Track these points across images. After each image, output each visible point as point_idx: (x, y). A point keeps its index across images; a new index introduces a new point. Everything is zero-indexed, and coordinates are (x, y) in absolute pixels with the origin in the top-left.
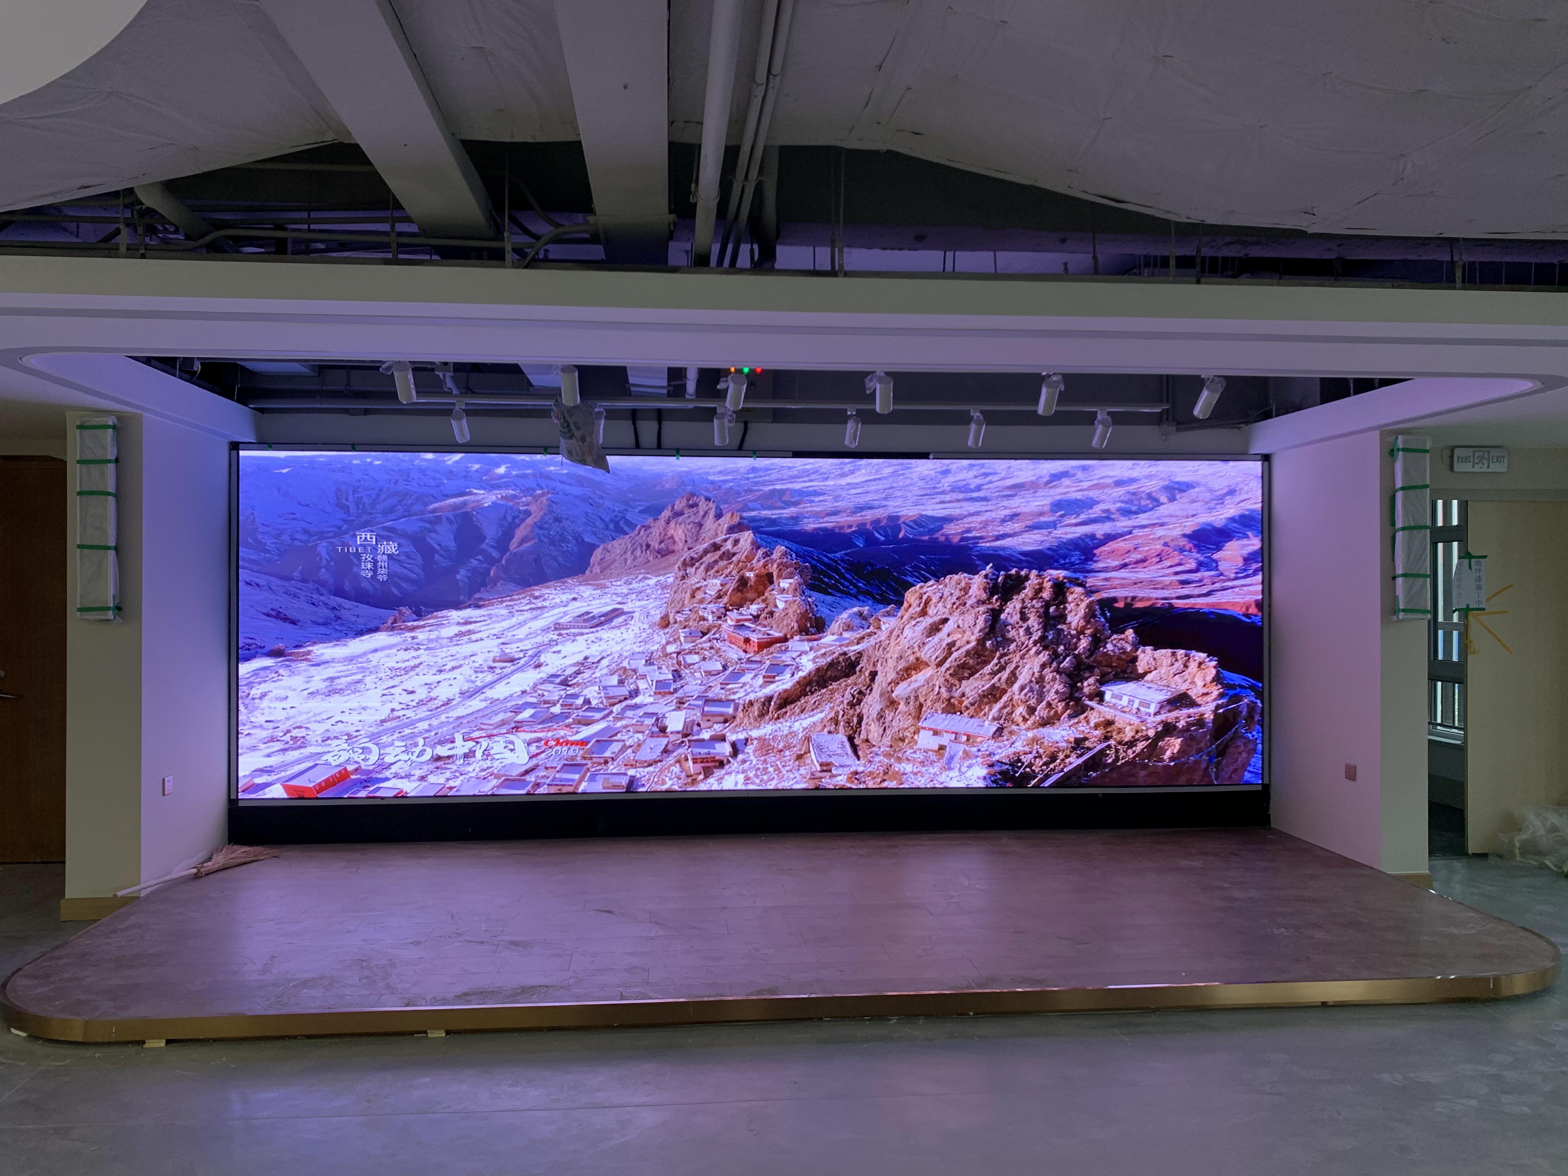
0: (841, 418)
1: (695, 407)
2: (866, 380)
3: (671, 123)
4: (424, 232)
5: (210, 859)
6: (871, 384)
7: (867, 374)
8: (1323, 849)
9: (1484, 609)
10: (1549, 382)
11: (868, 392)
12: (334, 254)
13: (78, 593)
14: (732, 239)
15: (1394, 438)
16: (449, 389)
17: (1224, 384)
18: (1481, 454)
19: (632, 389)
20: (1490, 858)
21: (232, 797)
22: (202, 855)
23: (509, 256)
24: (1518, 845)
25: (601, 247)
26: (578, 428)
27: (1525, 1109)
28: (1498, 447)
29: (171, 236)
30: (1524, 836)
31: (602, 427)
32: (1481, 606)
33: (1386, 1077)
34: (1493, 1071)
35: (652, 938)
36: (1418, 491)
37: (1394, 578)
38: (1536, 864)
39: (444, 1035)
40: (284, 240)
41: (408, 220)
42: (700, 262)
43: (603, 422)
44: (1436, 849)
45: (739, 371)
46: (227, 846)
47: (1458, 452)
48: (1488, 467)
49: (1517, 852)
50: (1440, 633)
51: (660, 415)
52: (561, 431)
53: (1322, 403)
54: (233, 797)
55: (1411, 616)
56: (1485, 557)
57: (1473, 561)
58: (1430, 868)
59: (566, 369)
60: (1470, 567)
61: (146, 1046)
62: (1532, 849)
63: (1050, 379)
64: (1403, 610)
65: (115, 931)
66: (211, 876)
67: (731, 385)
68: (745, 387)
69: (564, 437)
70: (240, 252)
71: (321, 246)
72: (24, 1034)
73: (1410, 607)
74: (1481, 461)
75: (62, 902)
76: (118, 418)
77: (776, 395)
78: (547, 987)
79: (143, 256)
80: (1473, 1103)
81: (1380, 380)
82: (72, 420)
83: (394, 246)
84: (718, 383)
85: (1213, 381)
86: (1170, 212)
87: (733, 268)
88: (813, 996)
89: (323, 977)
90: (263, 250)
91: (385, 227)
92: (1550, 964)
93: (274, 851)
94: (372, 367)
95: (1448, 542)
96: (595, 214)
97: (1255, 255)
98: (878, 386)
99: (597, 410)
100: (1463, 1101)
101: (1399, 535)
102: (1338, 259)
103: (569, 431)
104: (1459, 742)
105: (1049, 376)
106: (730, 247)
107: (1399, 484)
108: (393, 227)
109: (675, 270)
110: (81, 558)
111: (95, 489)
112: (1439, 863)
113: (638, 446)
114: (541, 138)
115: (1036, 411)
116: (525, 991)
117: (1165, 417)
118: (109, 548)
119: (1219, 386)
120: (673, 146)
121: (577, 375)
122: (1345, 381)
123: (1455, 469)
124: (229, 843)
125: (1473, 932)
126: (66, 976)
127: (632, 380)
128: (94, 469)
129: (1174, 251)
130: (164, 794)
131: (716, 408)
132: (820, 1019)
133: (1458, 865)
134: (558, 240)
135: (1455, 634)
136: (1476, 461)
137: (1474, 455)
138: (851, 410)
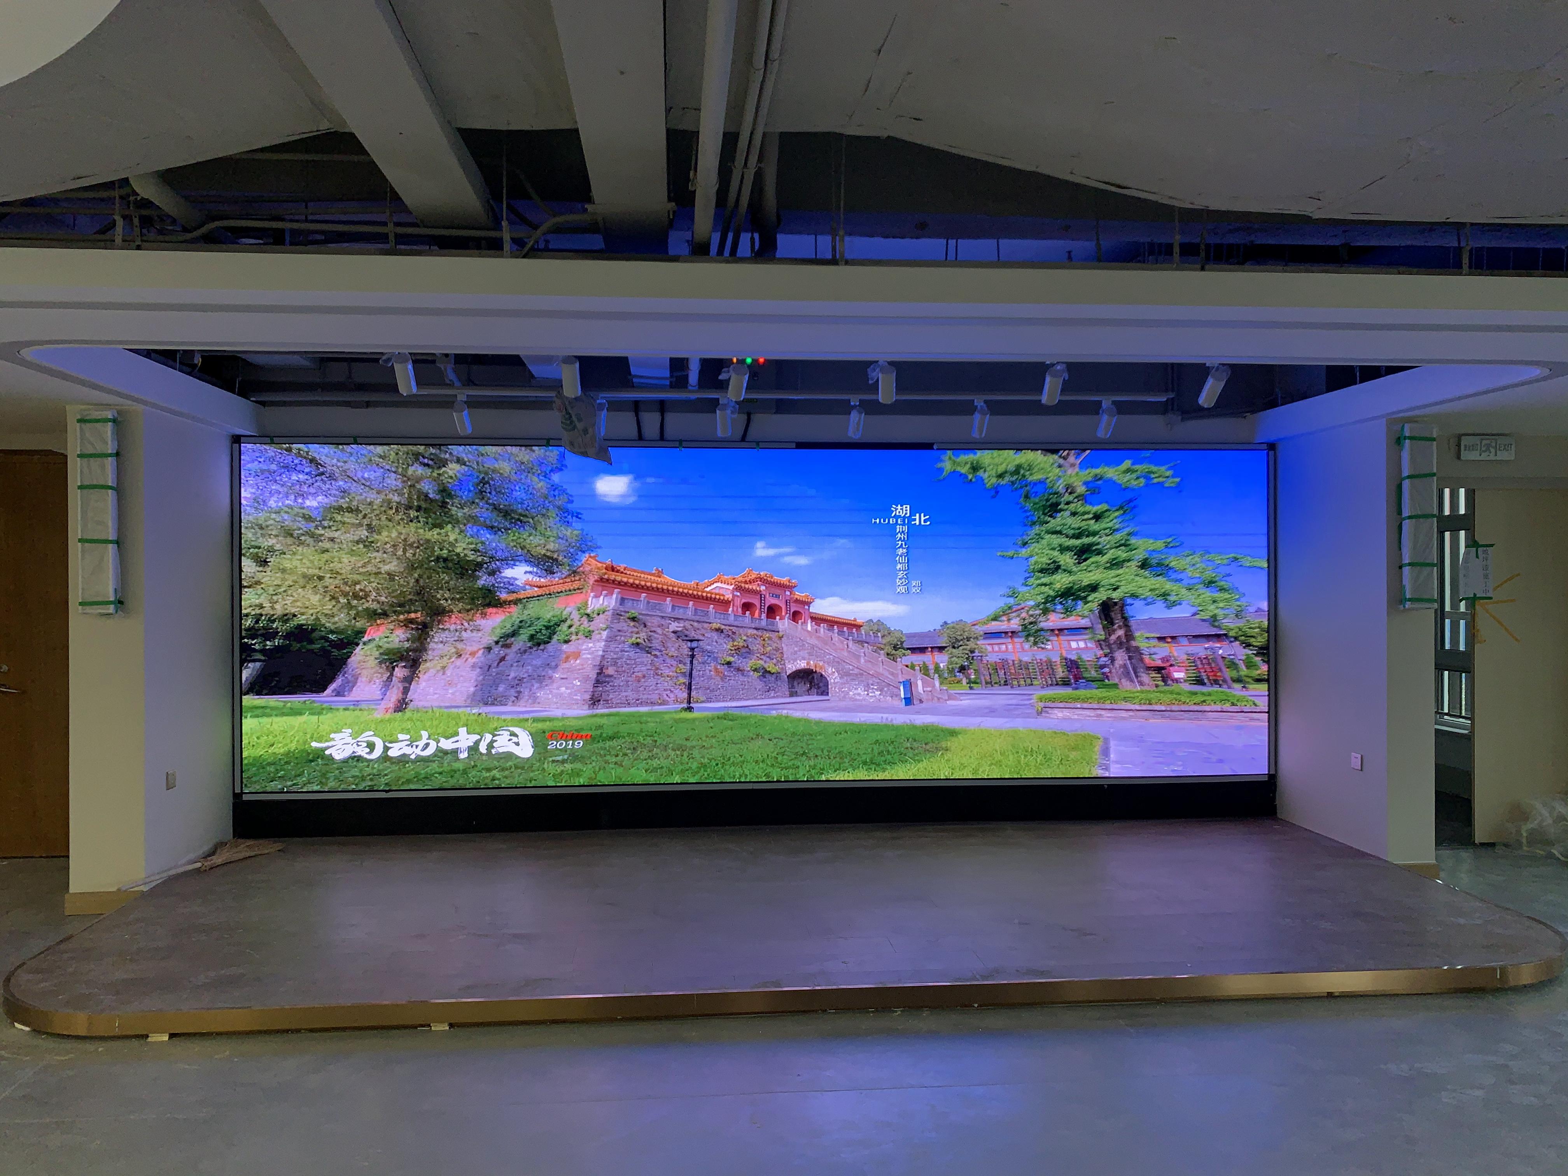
0: (845, 408)
1: (697, 399)
2: (870, 370)
3: (668, 110)
4: (422, 223)
5: (212, 853)
6: (874, 374)
7: (870, 363)
8: (1331, 839)
9: (1490, 598)
10: (1557, 369)
11: (870, 382)
12: (333, 245)
13: (80, 587)
14: (732, 228)
15: (1400, 426)
16: (450, 380)
17: (1229, 373)
18: (1488, 442)
19: (634, 380)
20: (1497, 847)
21: (237, 791)
22: (206, 848)
23: (507, 246)
24: (1525, 834)
25: (600, 237)
26: (580, 420)
27: (1532, 1098)
28: (1505, 435)
29: (167, 227)
30: (1530, 826)
31: (603, 418)
32: (1488, 595)
33: (1392, 1067)
34: (1500, 1061)
36: (1425, 479)
37: (1401, 567)
38: (1543, 853)
39: (447, 1028)
40: (282, 231)
41: (405, 210)
42: (700, 251)
43: (604, 414)
44: (1441, 840)
45: (742, 362)
46: (231, 840)
47: (1465, 441)
48: (1496, 455)
49: (1524, 841)
50: (1447, 622)
51: (662, 407)
52: (562, 423)
53: (1328, 390)
55: (1417, 605)
56: (1492, 545)
57: (1480, 549)
58: (1437, 858)
59: (568, 360)
60: (1477, 557)
61: (149, 1039)
62: (1538, 838)
63: (1054, 368)
64: (1411, 600)
65: (119, 926)
66: (214, 871)
67: (733, 376)
68: (747, 377)
69: (566, 430)
70: (239, 243)
72: (27, 1029)
73: (1416, 597)
74: (1488, 448)
75: (67, 896)
76: (118, 411)
77: (779, 386)
78: (551, 980)
79: (139, 248)
80: (1479, 1093)
81: (1385, 368)
82: (72, 413)
83: (392, 237)
84: (720, 374)
85: (1218, 369)
86: (1173, 198)
87: (734, 257)
88: (817, 988)
90: (261, 242)
91: (383, 217)
92: (1559, 953)
93: (279, 846)
94: (372, 359)
95: (1455, 531)
96: (594, 203)
97: (1259, 242)
98: (880, 375)
99: (598, 401)
100: (1469, 1091)
101: (1407, 525)
102: (1343, 245)
103: (572, 422)
104: (1466, 732)
105: (1053, 365)
106: (730, 236)
107: (1405, 473)
108: (391, 217)
109: (675, 259)
110: (83, 551)
111: (95, 483)
112: (1446, 853)
113: (640, 437)
114: (537, 126)
115: (1040, 401)
116: (528, 984)
117: (1170, 406)
118: (110, 542)
119: (1225, 374)
120: (671, 134)
121: (577, 365)
122: (1352, 368)
123: (1462, 458)
124: (236, 837)
125: (1480, 921)
126: (69, 970)
127: (634, 370)
128: (95, 463)
129: (1178, 237)
130: (167, 788)
131: (718, 399)
133: (1465, 855)
134: (559, 230)
135: (1462, 623)
136: (1483, 449)
137: (1481, 443)
138: (854, 400)
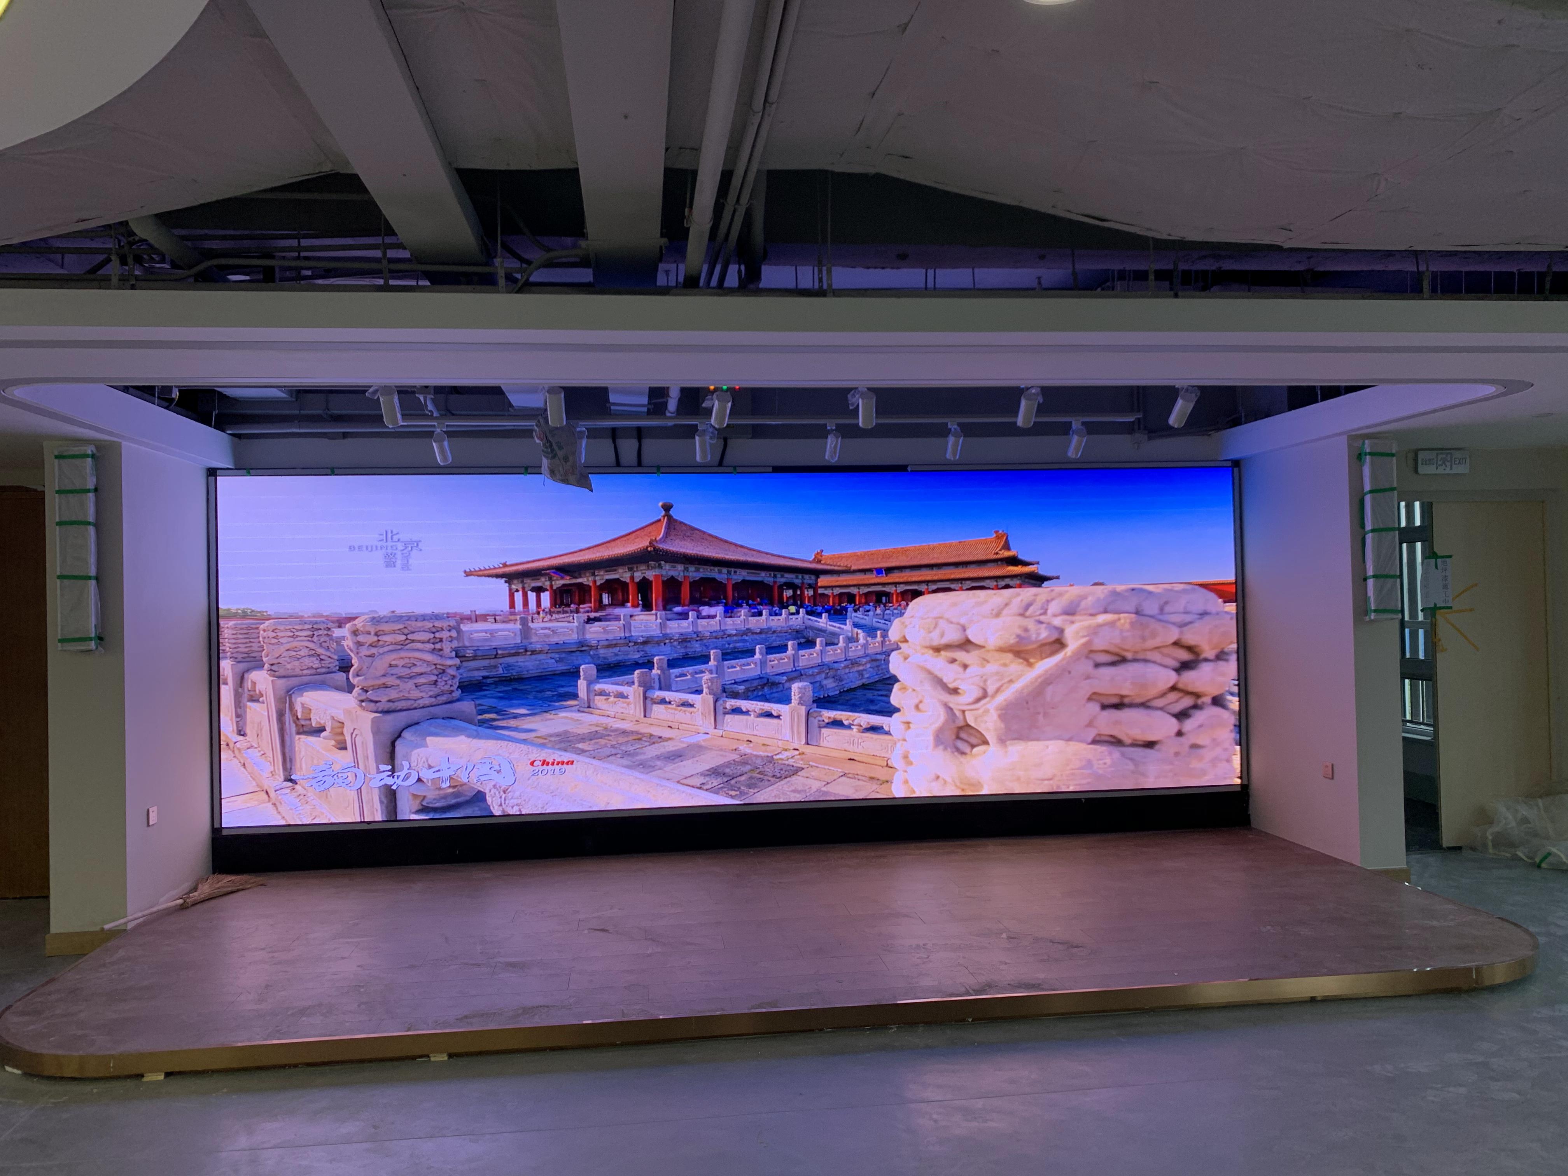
0: (821, 433)
1: (675, 425)
2: (849, 396)
3: (667, 150)
4: (418, 258)
5: (195, 889)
6: (854, 400)
7: (848, 390)
8: (1302, 846)
9: (1450, 608)
10: (1511, 387)
11: (851, 408)
12: (320, 282)
13: (59, 623)
14: (720, 260)
15: (1361, 442)
16: (430, 411)
17: (1199, 394)
18: (1444, 456)
19: (612, 407)
20: (1464, 851)
21: (215, 827)
22: (186, 886)
23: (502, 282)
24: (1490, 838)
25: (590, 271)
26: (560, 448)
27: (1514, 1095)
28: (1459, 449)
29: (157, 265)
30: (1496, 829)
31: (584, 445)
32: (1448, 605)
33: (1377, 1068)
34: (1480, 1059)
35: (649, 956)
36: (1387, 494)
37: (1365, 580)
38: (1508, 855)
39: (446, 1058)
40: (272, 268)
41: (400, 246)
42: (691, 284)
43: (584, 442)
44: (1412, 844)
45: (718, 389)
46: (212, 876)
47: (1421, 455)
48: (1451, 469)
49: (1490, 844)
50: (1407, 631)
51: (640, 433)
52: (543, 451)
53: (1290, 410)
54: (217, 826)
55: (1381, 616)
56: (1450, 557)
57: (1439, 560)
58: (1408, 863)
59: (552, 390)
60: (1436, 567)
61: (145, 1079)
62: (1503, 841)
63: (1029, 391)
64: (1375, 611)
65: (104, 965)
66: (199, 906)
67: (716, 403)
68: (730, 404)
69: (547, 457)
70: (228, 281)
71: (309, 273)
72: (19, 1072)
73: (1381, 608)
74: (1444, 463)
75: (47, 936)
76: (97, 448)
77: (755, 412)
78: (548, 1007)
79: (133, 287)
80: (1463, 1090)
81: (1346, 387)
82: (49, 450)
83: (386, 272)
84: (703, 402)
85: (1187, 390)
86: (1151, 230)
87: (721, 289)
89: (320, 1005)
90: (248, 278)
91: (378, 254)
92: (1531, 953)
93: (260, 879)
94: (358, 392)
95: (1411, 543)
96: (587, 239)
97: (1228, 268)
98: (860, 401)
99: (578, 429)
100: (1451, 1089)
101: (1369, 537)
102: (1308, 271)
103: (552, 450)
104: (1430, 739)
105: (1028, 389)
106: (718, 268)
107: (1367, 488)
108: (385, 254)
109: (665, 291)
110: (61, 587)
111: (74, 519)
112: (1416, 857)
113: (618, 464)
114: (537, 166)
115: (1016, 423)
116: (527, 1011)
117: (1136, 427)
118: (90, 578)
119: (1194, 395)
120: (670, 173)
121: (563, 395)
122: (1313, 388)
123: (1419, 472)
124: (214, 873)
125: (1452, 924)
126: (58, 1011)
127: (613, 398)
128: (73, 499)
129: (1152, 265)
130: (148, 825)
131: (697, 425)
132: (821, 1030)
133: (1432, 860)
134: (550, 264)
135: (1421, 632)
136: (1440, 463)
137: (1437, 457)
138: (831, 425)
